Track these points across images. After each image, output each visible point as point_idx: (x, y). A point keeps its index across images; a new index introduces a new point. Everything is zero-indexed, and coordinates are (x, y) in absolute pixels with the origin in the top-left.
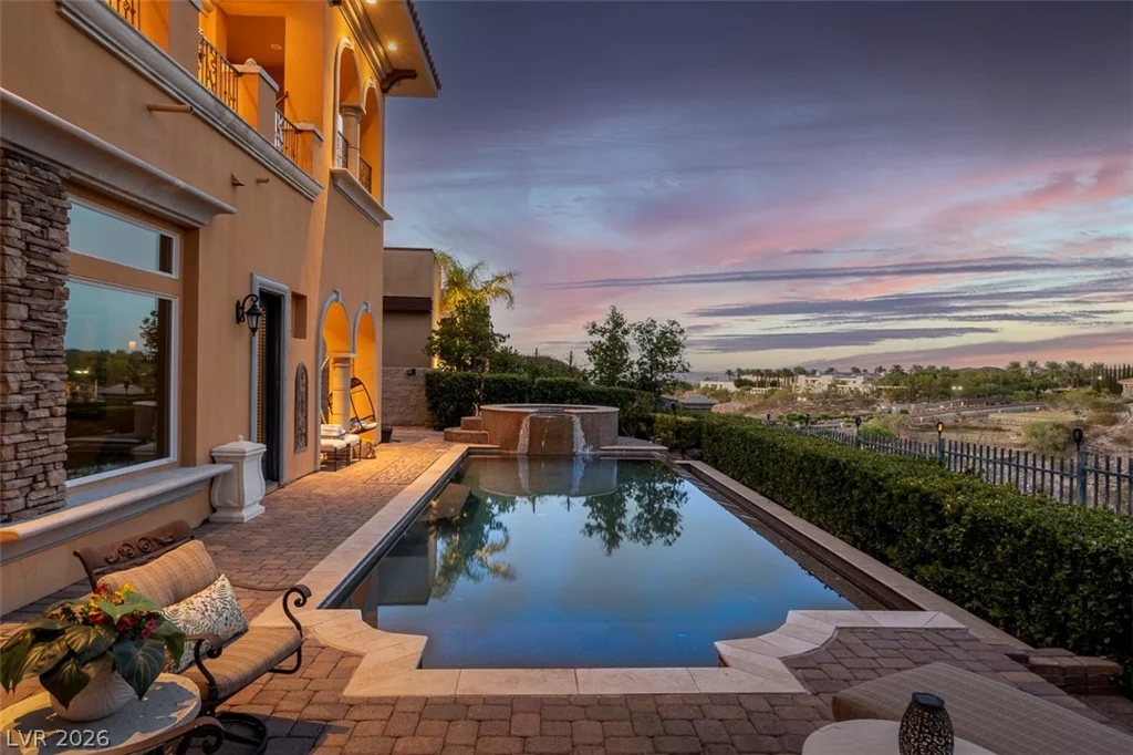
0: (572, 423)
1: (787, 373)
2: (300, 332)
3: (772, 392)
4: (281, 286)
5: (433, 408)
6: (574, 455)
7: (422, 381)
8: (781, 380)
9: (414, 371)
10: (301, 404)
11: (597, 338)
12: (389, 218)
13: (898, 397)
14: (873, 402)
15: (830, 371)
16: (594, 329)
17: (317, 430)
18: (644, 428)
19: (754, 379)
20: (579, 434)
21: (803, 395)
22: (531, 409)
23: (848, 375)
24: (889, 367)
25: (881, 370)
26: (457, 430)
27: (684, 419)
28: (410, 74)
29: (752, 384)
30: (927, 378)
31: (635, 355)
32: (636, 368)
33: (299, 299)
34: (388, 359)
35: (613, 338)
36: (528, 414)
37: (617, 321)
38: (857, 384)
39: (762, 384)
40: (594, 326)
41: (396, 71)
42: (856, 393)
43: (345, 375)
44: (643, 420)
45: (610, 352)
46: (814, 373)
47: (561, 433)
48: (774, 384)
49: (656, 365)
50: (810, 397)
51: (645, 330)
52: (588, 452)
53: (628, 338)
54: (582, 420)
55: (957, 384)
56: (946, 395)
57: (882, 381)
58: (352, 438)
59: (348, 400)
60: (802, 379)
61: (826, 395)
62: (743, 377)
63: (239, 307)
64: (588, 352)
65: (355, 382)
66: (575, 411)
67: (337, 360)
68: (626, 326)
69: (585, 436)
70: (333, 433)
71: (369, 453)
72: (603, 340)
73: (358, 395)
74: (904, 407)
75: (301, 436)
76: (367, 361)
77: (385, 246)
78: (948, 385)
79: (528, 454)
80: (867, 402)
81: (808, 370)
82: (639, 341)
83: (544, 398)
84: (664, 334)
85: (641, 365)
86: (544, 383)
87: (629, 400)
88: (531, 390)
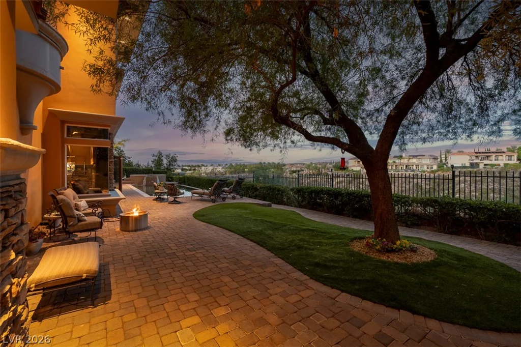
0: (156, 178)
1: (199, 166)
3: (193, 172)
8: (197, 168)
11: (155, 158)
15: (212, 165)
16: (154, 155)
18: (170, 179)
19: (187, 168)
21: (204, 173)
22: (146, 175)
23: (217, 166)
24: (229, 164)
25: (226, 165)
27: (181, 177)
29: (187, 170)
30: (239, 167)
31: (165, 161)
32: (165, 165)
35: (159, 158)
38: (220, 169)
39: (190, 170)
42: (220, 172)
45: (159, 162)
46: (207, 166)
48: (194, 170)
49: (170, 164)
50: (207, 173)
51: (168, 156)
54: (159, 177)
55: (247, 169)
56: (244, 172)
57: (227, 168)
60: (203, 168)
61: (211, 173)
62: (184, 168)
64: (152, 161)
66: (157, 175)
68: (162, 155)
74: (233, 176)
78: (244, 169)
79: (146, 185)
80: (222, 174)
81: (205, 164)
82: (166, 159)
83: (144, 173)
84: (172, 157)
85: (167, 164)
86: (144, 169)
87: (166, 173)
88: (140, 171)
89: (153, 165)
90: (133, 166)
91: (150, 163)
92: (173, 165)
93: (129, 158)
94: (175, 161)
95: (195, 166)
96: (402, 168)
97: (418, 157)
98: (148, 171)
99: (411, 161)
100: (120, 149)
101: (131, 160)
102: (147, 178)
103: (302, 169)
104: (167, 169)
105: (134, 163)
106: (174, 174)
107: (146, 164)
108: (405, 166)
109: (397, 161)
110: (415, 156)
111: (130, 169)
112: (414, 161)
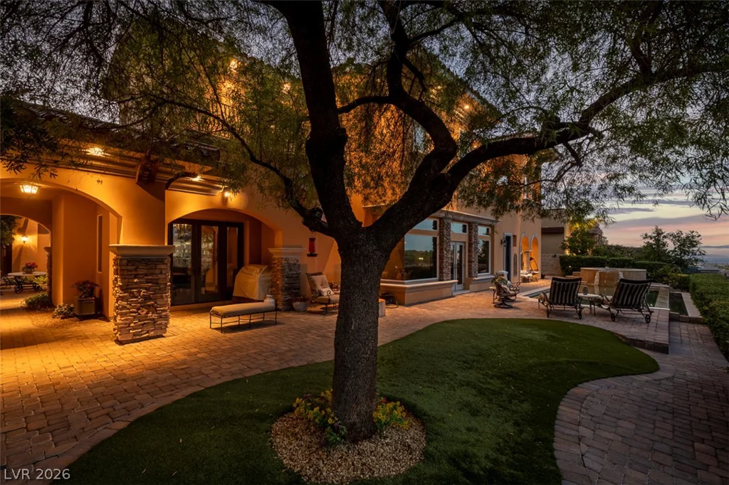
2: (515, 245)
4: (510, 234)
5: (563, 269)
7: (558, 259)
9: (555, 256)
10: (515, 264)
11: (648, 240)
17: (519, 272)
31: (670, 247)
33: (515, 236)
34: (544, 251)
35: (658, 241)
36: (599, 271)
37: (659, 233)
40: (646, 235)
43: (528, 257)
47: (613, 278)
49: (683, 252)
51: (676, 236)
53: (666, 240)
54: (623, 274)
58: (530, 275)
59: (529, 264)
63: (502, 241)
65: (531, 259)
67: (525, 252)
68: (665, 234)
70: (524, 273)
71: (537, 280)
72: (652, 241)
73: (533, 263)
75: (515, 273)
76: (536, 253)
79: (599, 285)
82: (673, 241)
84: (687, 237)
94: (695, 244)
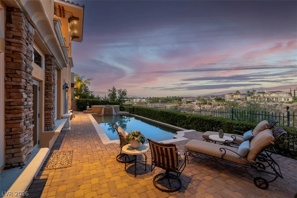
3: (129, 102)
5: (78, 107)
6: (113, 114)
7: (74, 101)
8: (131, 100)
9: (72, 99)
11: (110, 92)
12: (73, 67)
13: (151, 103)
14: (146, 104)
15: (139, 98)
18: (122, 109)
20: (114, 110)
21: (135, 102)
22: (104, 106)
23: (142, 99)
24: (149, 98)
26: (86, 111)
28: (78, 37)
30: (155, 99)
31: (118, 95)
32: (118, 98)
35: (113, 92)
36: (104, 107)
37: (114, 89)
38: (144, 100)
40: (109, 90)
41: (74, 36)
42: (144, 102)
44: (122, 108)
45: (113, 95)
46: (137, 98)
47: (110, 110)
48: (130, 101)
49: (121, 97)
50: (137, 103)
51: (120, 91)
52: (115, 114)
53: (116, 92)
54: (114, 108)
55: (160, 100)
56: (158, 102)
57: (148, 100)
60: (135, 99)
61: (139, 102)
63: (63, 86)
64: (108, 95)
66: (112, 106)
68: (116, 90)
69: (115, 111)
71: (74, 116)
72: (111, 93)
74: (152, 104)
77: (71, 72)
78: (158, 100)
79: (104, 115)
80: (146, 103)
81: (136, 98)
82: (119, 93)
83: (102, 104)
84: (123, 92)
85: (119, 97)
86: (102, 101)
87: (118, 104)
88: (100, 102)
89: (109, 98)
90: (94, 99)
91: (107, 96)
92: (123, 98)
93: (92, 92)
94: (125, 94)
95: (130, 99)
96: (264, 99)
97: (277, 93)
98: (105, 103)
99: (271, 95)
100: (85, 86)
101: (93, 94)
102: (104, 108)
103: (194, 100)
104: (119, 100)
105: (95, 97)
106: (125, 105)
107: (104, 97)
108: (267, 99)
109: (262, 95)
110: (273, 92)
111: (92, 101)
112: (274, 95)
